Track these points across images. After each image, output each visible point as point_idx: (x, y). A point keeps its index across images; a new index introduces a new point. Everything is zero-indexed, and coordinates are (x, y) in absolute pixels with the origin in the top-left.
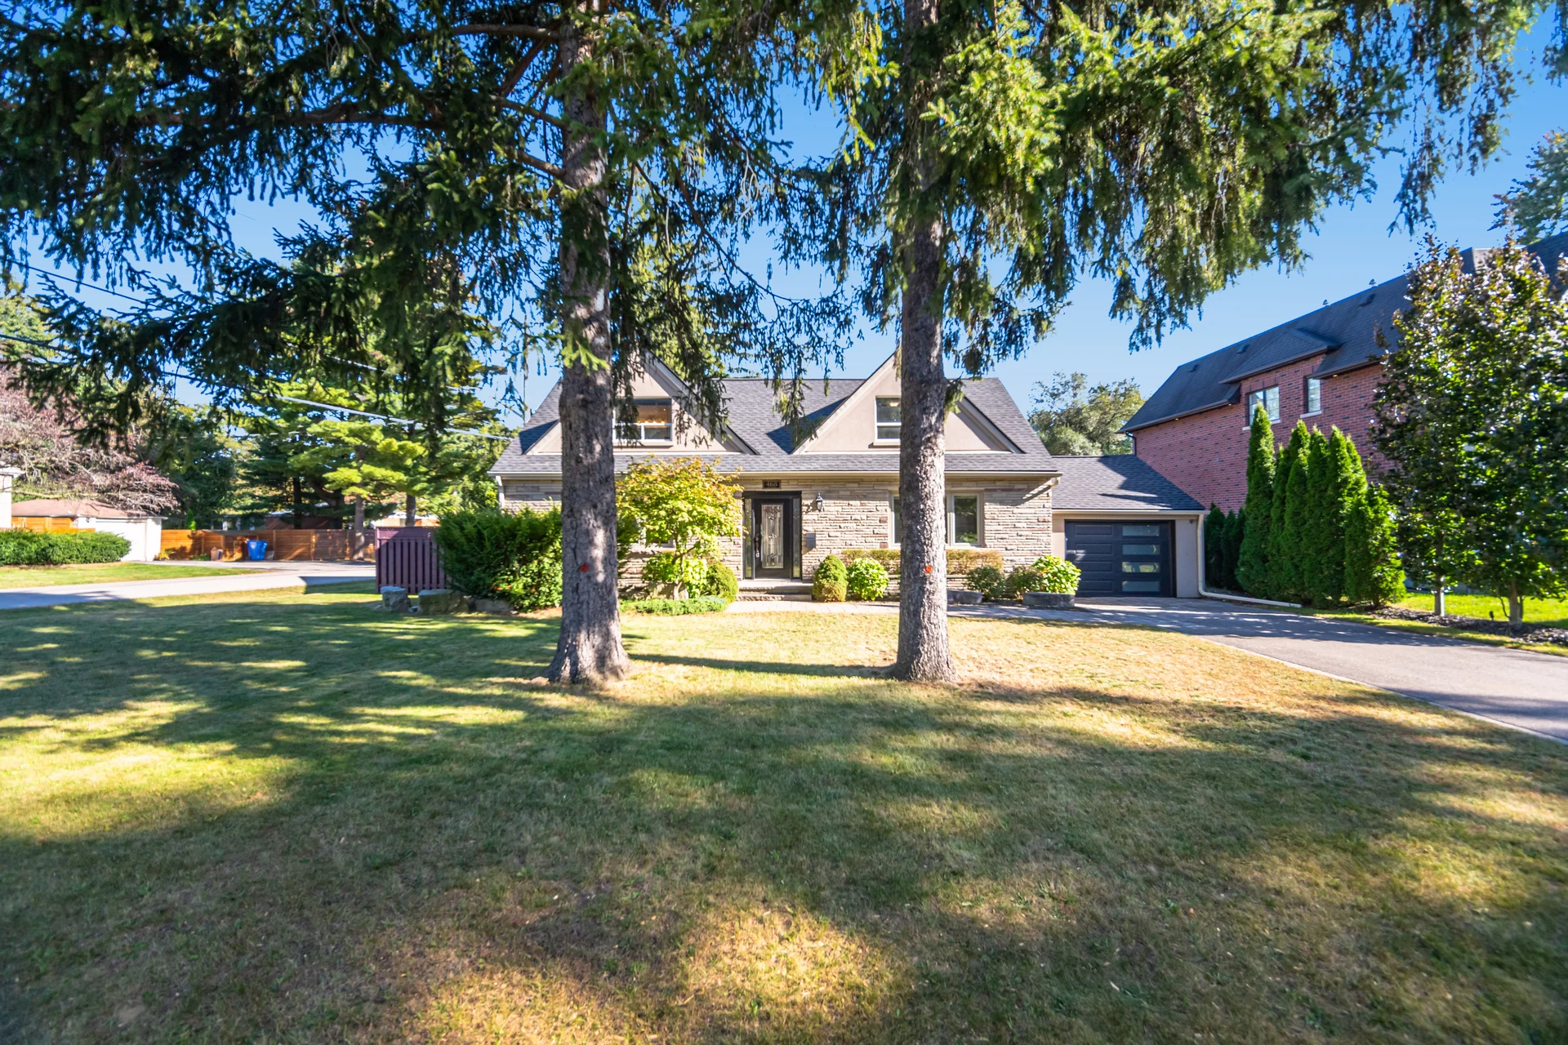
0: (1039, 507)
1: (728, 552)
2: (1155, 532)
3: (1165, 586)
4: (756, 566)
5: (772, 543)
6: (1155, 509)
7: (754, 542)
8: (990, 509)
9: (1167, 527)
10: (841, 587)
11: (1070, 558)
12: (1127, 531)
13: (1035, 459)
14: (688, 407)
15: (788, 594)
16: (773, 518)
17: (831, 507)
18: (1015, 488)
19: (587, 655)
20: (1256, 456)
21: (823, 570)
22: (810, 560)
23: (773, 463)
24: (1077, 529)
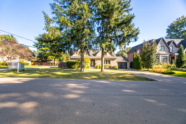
0: (115, 61)
1: (89, 65)
2: (125, 63)
3: (126, 68)
4: (91, 66)
5: (93, 64)
6: (125, 61)
7: (91, 64)
8: (111, 61)
9: (126, 63)
10: (98, 68)
11: (118, 66)
12: (123, 63)
13: (115, 57)
14: (87, 53)
15: (94, 68)
16: (93, 62)
17: (98, 61)
18: (113, 59)
19: (82, 70)
20: (134, 57)
21: (97, 66)
22: (96, 65)
23: (93, 57)
24: (119, 63)
